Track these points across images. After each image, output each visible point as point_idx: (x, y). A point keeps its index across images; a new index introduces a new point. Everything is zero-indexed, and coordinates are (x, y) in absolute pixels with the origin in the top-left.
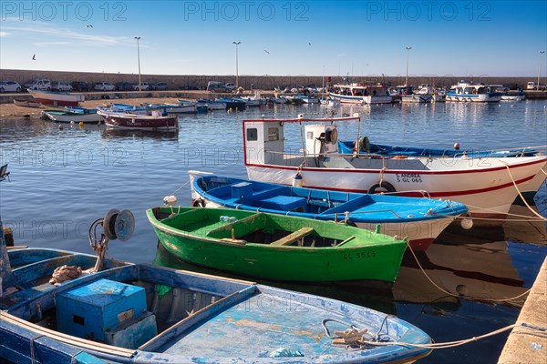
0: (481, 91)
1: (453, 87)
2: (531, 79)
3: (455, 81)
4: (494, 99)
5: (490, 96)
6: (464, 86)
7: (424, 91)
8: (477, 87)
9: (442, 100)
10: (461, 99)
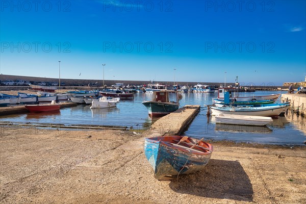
0: (207, 88)
1: (195, 86)
2: (222, 84)
3: (196, 84)
4: (212, 91)
5: (211, 90)
6: (200, 86)
7: (184, 88)
8: (206, 86)
9: (192, 92)
10: (199, 91)
